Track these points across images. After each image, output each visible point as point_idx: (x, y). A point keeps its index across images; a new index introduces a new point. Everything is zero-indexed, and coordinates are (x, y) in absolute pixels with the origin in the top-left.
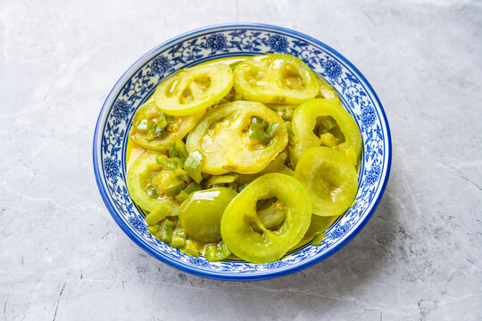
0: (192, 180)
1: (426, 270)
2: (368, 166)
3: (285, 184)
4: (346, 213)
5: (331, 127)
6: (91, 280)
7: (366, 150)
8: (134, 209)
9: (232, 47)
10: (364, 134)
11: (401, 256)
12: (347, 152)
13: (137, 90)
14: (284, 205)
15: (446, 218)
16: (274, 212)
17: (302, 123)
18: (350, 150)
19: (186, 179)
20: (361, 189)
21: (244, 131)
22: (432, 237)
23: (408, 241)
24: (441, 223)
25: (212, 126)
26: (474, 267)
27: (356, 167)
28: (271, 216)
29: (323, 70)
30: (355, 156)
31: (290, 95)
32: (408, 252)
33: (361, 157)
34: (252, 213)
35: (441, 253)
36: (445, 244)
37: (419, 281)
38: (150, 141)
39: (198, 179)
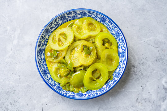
0: (71, 71)
1: (142, 76)
2: (121, 50)
3: (99, 65)
4: (117, 67)
5: (107, 41)
6: (50, 104)
7: (119, 45)
8: (56, 83)
9: (68, 18)
10: (117, 40)
11: (134, 74)
12: (114, 48)
13: (43, 43)
14: (100, 71)
15: (145, 58)
16: (97, 74)
17: (98, 43)
18: (114, 47)
19: (69, 71)
20: (120, 59)
21: (82, 51)
22: (142, 65)
23: (135, 68)
24: (144, 61)
25: (71, 51)
26: (154, 71)
27: (117, 52)
28: (97, 75)
29: (100, 20)
30: (116, 49)
31: (92, 33)
32: (136, 72)
33: (118, 48)
34: (91, 76)
35: (145, 70)
36: (146, 67)
37: (140, 80)
38: (53, 60)
39: (72, 70)
